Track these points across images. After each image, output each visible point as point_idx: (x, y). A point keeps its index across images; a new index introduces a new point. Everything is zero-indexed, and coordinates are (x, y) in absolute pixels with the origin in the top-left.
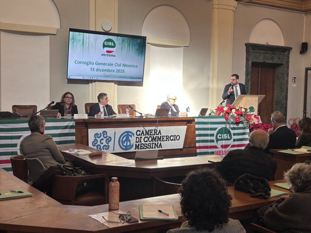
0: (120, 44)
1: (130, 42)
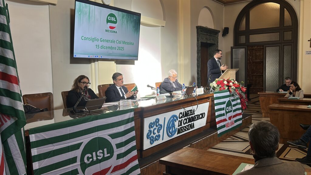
0: (121, 20)
1: (129, 19)
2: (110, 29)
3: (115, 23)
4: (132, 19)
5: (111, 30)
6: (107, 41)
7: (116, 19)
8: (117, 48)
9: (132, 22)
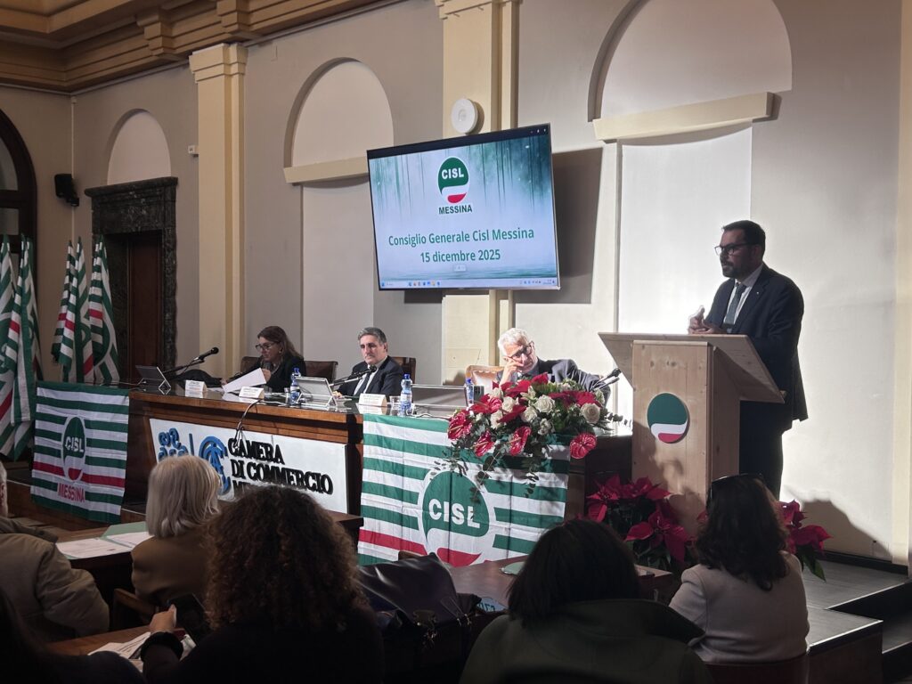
2: (450, 205)
3: (463, 181)
4: (516, 155)
5: (454, 205)
6: (448, 238)
7: (464, 171)
8: (478, 255)
9: (516, 163)
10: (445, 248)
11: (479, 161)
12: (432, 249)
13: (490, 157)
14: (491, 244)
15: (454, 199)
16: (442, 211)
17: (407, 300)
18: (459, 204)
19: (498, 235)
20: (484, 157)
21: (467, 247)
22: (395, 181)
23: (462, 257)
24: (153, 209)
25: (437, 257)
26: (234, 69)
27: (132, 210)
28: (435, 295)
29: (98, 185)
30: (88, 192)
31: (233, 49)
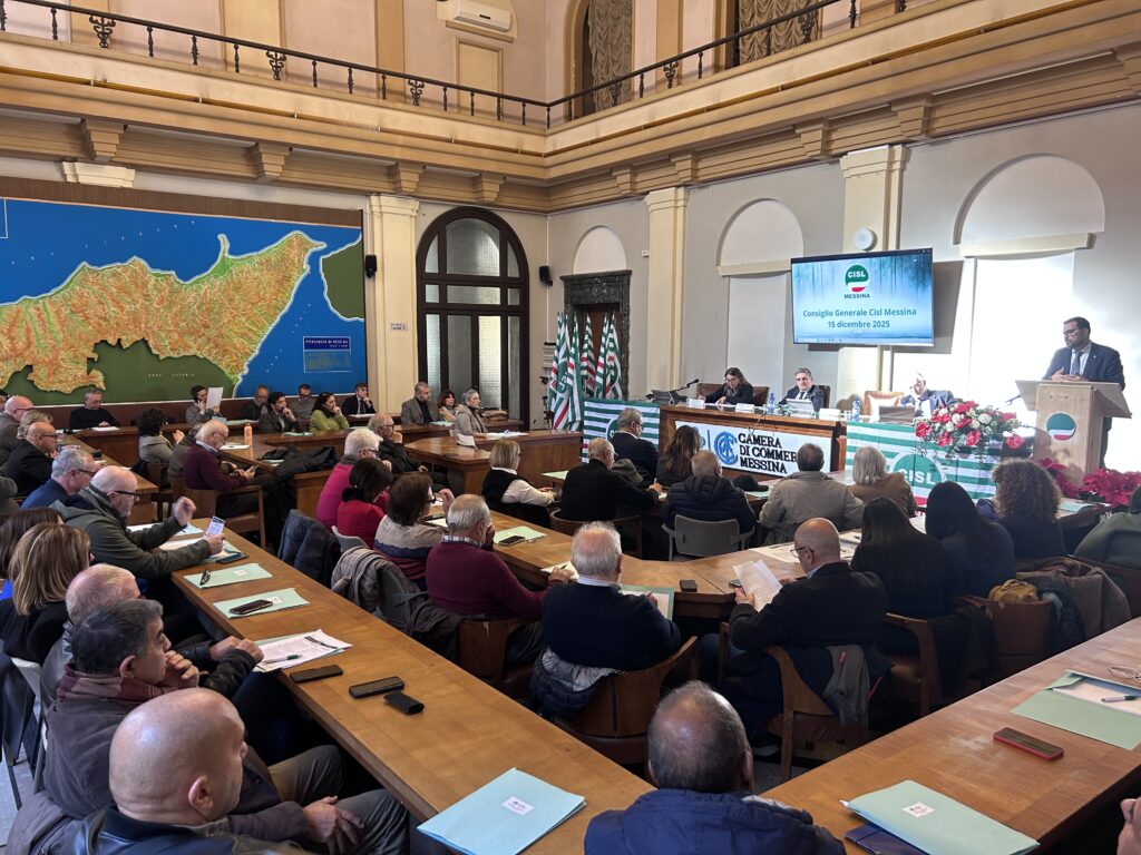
0: (877, 273)
1: (897, 265)
2: (853, 293)
3: (866, 279)
4: (906, 265)
5: (856, 293)
6: (850, 313)
7: (865, 273)
8: (872, 324)
9: (906, 270)
10: (847, 319)
11: (877, 268)
12: (837, 320)
13: (886, 265)
14: (883, 318)
15: (855, 290)
16: (846, 296)
17: (810, 350)
18: (860, 293)
19: (888, 312)
20: (882, 265)
21: (863, 319)
22: (811, 277)
23: (860, 324)
24: (612, 290)
25: (840, 324)
26: (681, 203)
27: (595, 290)
28: (835, 347)
29: (568, 274)
30: (562, 278)
31: (681, 190)
